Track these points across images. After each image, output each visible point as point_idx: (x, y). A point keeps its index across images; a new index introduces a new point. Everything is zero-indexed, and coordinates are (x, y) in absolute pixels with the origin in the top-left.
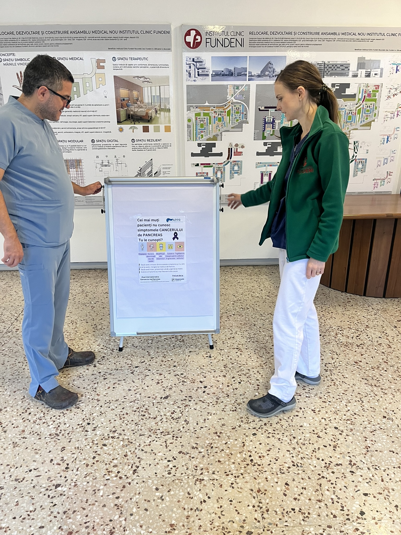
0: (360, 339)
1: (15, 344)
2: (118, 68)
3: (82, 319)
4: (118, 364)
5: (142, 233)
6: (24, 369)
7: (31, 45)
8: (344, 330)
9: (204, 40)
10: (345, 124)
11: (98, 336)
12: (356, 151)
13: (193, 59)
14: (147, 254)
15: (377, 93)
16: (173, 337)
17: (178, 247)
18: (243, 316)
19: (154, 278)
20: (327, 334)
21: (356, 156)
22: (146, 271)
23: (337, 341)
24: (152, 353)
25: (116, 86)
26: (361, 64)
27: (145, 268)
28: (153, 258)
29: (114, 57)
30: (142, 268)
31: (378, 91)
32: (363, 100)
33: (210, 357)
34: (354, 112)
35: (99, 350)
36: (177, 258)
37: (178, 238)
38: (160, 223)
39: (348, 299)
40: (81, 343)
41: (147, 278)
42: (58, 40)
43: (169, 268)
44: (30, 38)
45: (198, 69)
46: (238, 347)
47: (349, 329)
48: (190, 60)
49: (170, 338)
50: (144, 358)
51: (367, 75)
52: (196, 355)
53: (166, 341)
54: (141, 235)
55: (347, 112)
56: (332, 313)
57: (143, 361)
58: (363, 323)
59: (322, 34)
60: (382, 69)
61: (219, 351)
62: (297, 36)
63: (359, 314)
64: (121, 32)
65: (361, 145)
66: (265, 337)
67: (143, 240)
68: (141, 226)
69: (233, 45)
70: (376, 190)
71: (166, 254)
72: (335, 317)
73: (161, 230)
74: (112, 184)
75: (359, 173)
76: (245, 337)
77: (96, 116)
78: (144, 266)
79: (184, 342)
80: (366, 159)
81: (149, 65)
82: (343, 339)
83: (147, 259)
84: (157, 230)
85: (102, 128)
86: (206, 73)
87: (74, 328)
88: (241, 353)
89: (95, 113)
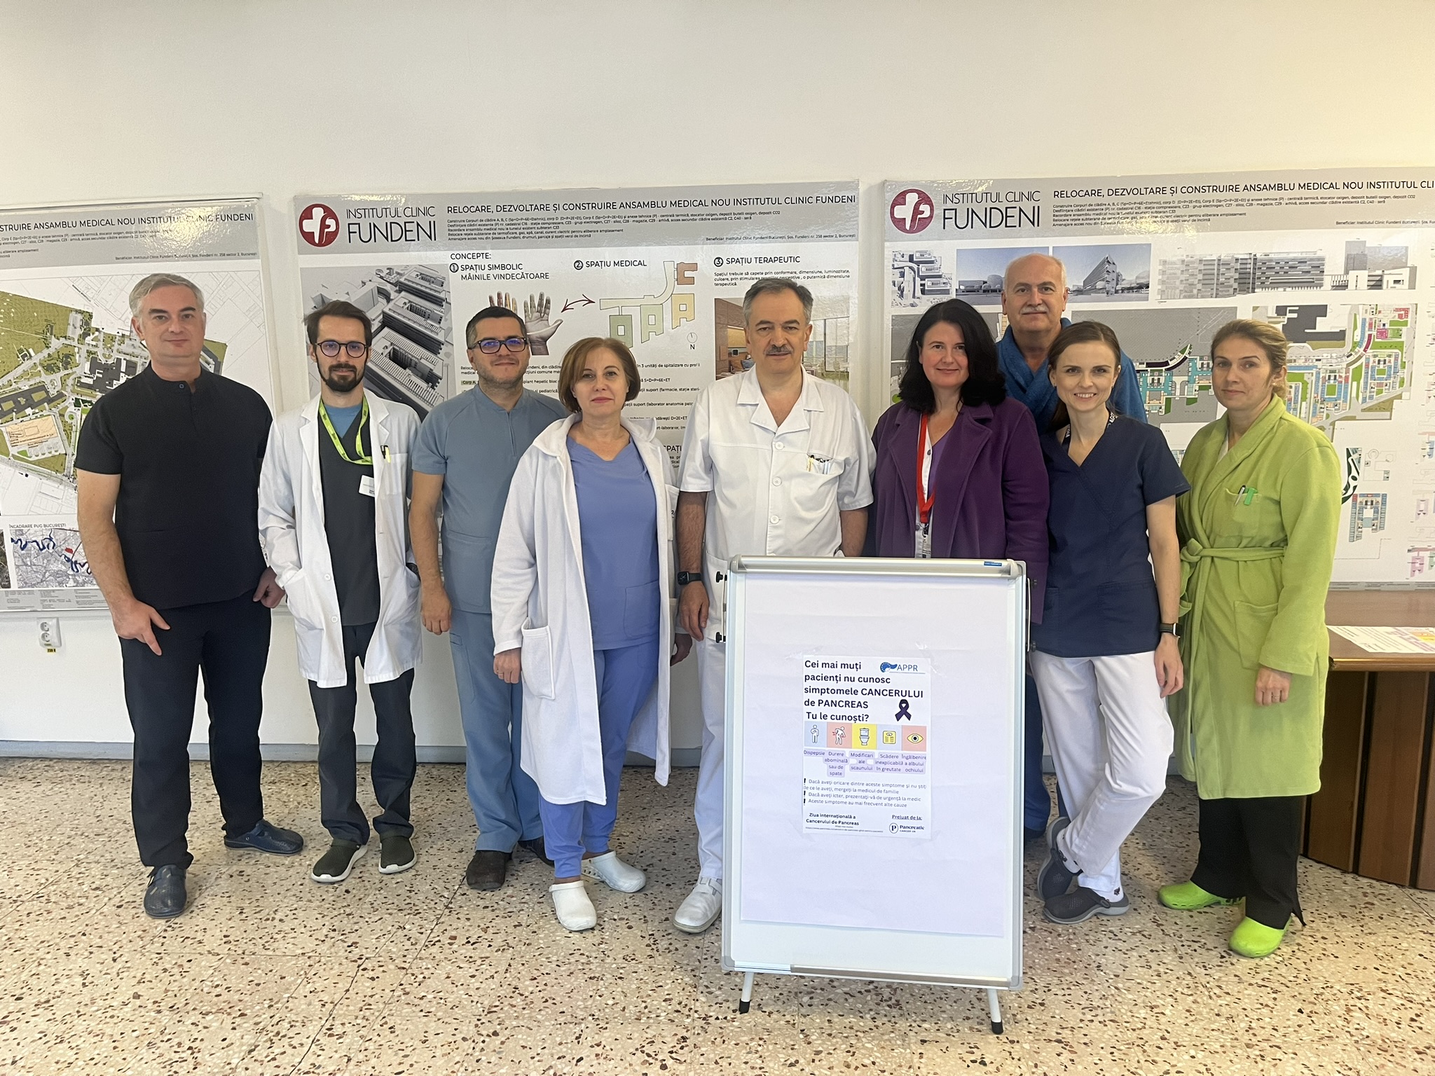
0: (1421, 1028)
1: (449, 981)
2: (726, 282)
3: (616, 917)
4: (724, 1063)
5: (815, 697)
6: (477, 1061)
7: (528, 235)
8: (1369, 997)
9: (938, 212)
10: (1319, 405)
11: (663, 973)
12: (1354, 473)
13: (911, 257)
14: (827, 754)
15: (1404, 329)
16: (868, 991)
17: (910, 738)
18: (1059, 935)
19: (843, 820)
20: (1319, 1008)
21: (1355, 487)
22: (822, 799)
23: (1353, 1032)
24: (814, 1037)
25: (718, 321)
26: (1355, 261)
27: (821, 792)
28: (842, 764)
29: (719, 258)
30: (812, 791)
31: (1405, 324)
32: (1365, 345)
33: (983, 1063)
34: (1343, 375)
35: (671, 1016)
36: (907, 770)
37: (909, 717)
38: (863, 673)
39: (1365, 895)
40: (619, 989)
41: (823, 819)
42: (591, 222)
43: (883, 795)
44: (527, 219)
45: (923, 278)
46: (1059, 1037)
47: (1383, 994)
48: (902, 259)
49: (860, 992)
50: (795, 1052)
51: (1372, 283)
52: (940, 1053)
53: (851, 1000)
54: (813, 703)
55: (1321, 375)
56: (1323, 938)
57: (792, 1060)
58: (1422, 975)
59: (1246, 188)
60: (1413, 270)
61: (1008, 1047)
62: (1179, 196)
63: (1405, 945)
64: (737, 202)
65: (1368, 459)
66: (1135, 1009)
67: (818, 716)
68: (813, 678)
69: (1010, 222)
70: (1419, 578)
71: (876, 756)
72: (1334, 951)
73: (864, 692)
74: (746, 573)
75: (1367, 531)
76: (1075, 1006)
77: (665, 391)
78: (818, 785)
79: (901, 1008)
80: (1384, 496)
81: (800, 272)
82: (1370, 1027)
83: (825, 766)
84: (856, 692)
85: (678, 418)
86: (942, 287)
87: (596, 943)
88: (1073, 1056)
89: (664, 385)
